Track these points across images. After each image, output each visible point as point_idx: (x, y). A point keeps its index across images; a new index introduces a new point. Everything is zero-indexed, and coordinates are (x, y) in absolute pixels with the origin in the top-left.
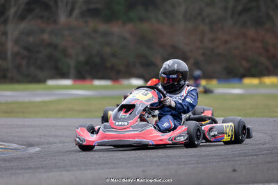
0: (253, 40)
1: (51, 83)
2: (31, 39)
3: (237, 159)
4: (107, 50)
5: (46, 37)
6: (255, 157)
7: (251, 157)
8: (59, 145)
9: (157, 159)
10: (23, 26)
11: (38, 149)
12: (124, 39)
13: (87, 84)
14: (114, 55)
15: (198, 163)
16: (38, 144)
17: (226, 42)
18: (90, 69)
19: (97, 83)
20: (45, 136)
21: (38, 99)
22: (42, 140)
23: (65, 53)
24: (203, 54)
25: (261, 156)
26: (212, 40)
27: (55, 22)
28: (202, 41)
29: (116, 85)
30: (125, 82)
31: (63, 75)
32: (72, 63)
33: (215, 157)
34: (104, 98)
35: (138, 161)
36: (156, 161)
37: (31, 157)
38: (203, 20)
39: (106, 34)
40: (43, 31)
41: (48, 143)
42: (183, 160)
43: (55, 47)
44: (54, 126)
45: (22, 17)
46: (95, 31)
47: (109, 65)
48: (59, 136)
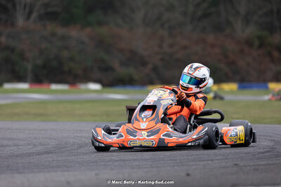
0: (213, 46)
1: (7, 86)
4: (65, 54)
5: (3, 39)
6: (210, 162)
7: (205, 163)
8: (12, 148)
9: (111, 163)
12: (82, 43)
13: (44, 88)
14: (72, 59)
17: (185, 48)
18: (47, 73)
19: (54, 87)
23: (22, 56)
24: (162, 60)
25: (216, 161)
26: (171, 46)
27: (13, 25)
28: (160, 46)
29: (73, 89)
30: (82, 87)
31: (20, 79)
32: (30, 67)
33: (171, 162)
34: (61, 102)
35: (92, 164)
38: (162, 25)
39: (63, 38)
40: (1, 34)
41: (2, 146)
42: (138, 164)
43: (12, 50)
44: (9, 129)
46: (53, 34)
47: (66, 68)
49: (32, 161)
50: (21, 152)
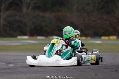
0: (106, 20)
1: (19, 37)
2: (11, 19)
3: (98, 70)
4: (43, 24)
5: (17, 18)
6: (105, 69)
7: (103, 70)
8: (22, 64)
9: (63, 70)
10: (8, 13)
11: (13, 65)
12: (51, 19)
13: (34, 38)
14: (46, 26)
15: (81, 72)
16: (12, 63)
17: (94, 21)
18: (35, 32)
19: (39, 38)
20: (16, 59)
21: (14, 44)
22: (15, 61)
23: (25, 25)
24: (85, 26)
25: (108, 69)
27: (21, 11)
28: (84, 21)
29: (47, 39)
30: (51, 37)
31: (25, 34)
32: (28, 29)
33: (89, 69)
36: (63, 71)
37: (9, 68)
38: (85, 12)
39: (43, 17)
40: (16, 15)
41: (17, 63)
42: (75, 70)
43: (21, 22)
44: (20, 55)
45: (7, 9)
46: (38, 16)
47: (44, 30)
48: (22, 60)
49: (30, 69)
50: (25, 65)
